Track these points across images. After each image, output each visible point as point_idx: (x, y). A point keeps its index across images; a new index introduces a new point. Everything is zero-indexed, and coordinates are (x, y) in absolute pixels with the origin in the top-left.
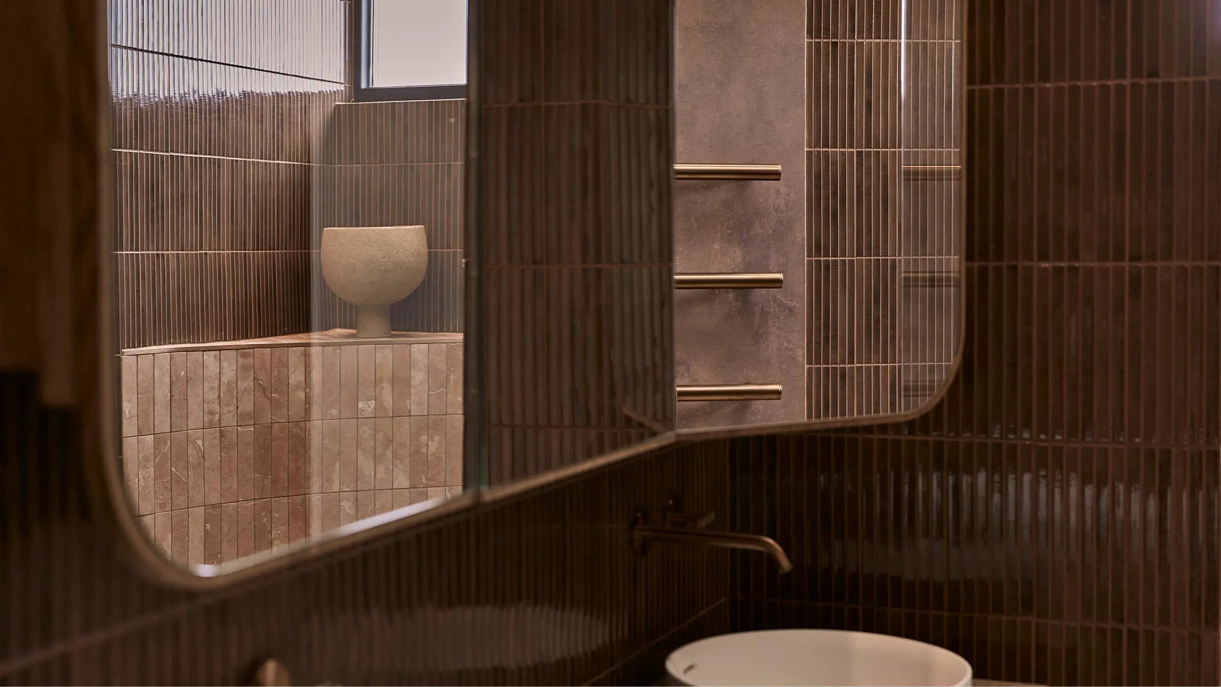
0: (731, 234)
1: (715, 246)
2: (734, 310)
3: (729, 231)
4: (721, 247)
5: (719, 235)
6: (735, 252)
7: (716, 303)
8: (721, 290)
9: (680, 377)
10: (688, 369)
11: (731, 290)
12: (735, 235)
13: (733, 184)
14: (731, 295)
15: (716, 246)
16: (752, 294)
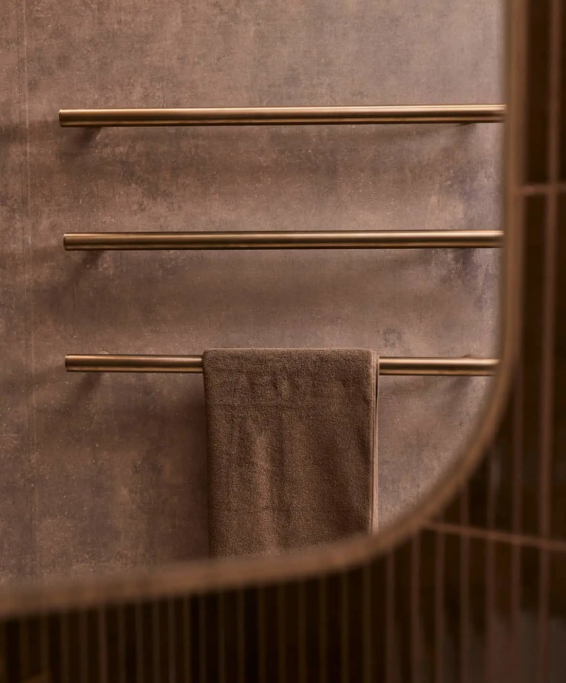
0: (451, 186)
1: (432, 200)
2: (453, 272)
3: (449, 183)
4: (439, 201)
5: (437, 186)
6: (455, 206)
7: (433, 264)
8: (438, 249)
9: (391, 346)
10: (400, 338)
11: (449, 250)
12: (455, 187)
13: (453, 128)
14: (450, 255)
15: (434, 199)
16: (475, 254)
